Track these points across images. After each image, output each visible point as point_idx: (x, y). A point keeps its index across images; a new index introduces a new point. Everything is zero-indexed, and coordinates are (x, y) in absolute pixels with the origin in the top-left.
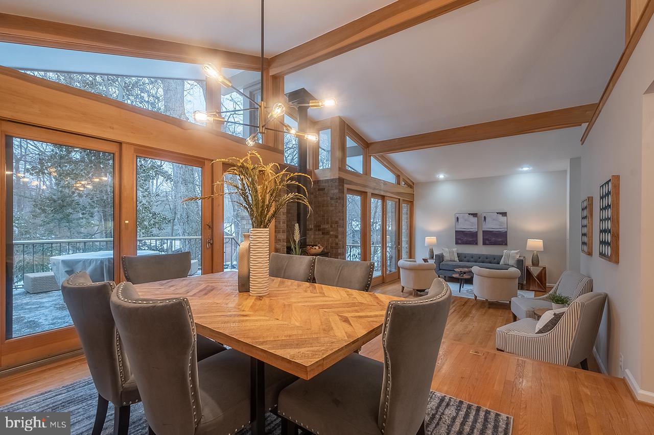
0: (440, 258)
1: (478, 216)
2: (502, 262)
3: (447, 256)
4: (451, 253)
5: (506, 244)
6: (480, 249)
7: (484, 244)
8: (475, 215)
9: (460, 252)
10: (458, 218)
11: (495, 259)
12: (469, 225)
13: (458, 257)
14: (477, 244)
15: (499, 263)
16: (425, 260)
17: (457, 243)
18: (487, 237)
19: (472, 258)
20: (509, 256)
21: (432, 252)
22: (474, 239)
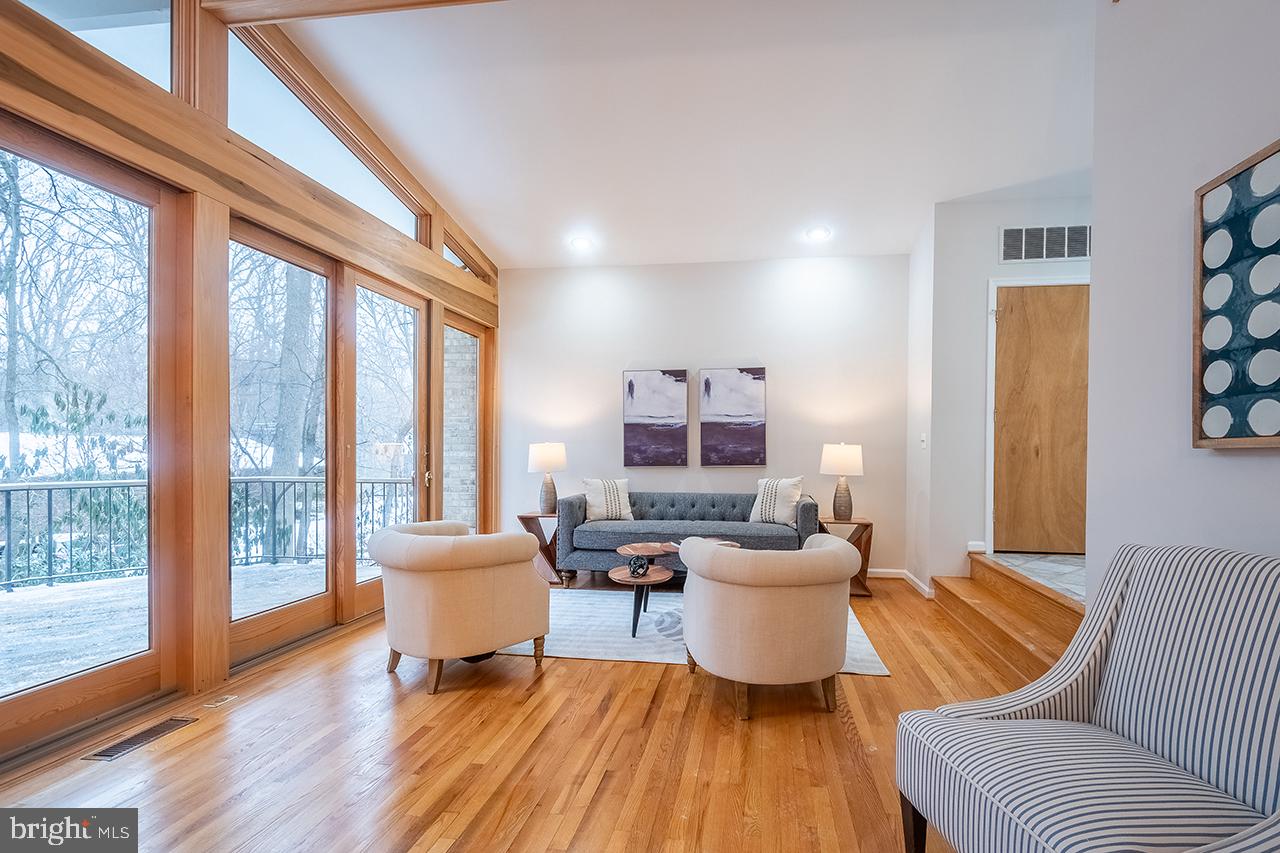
0: (575, 512)
1: (689, 377)
2: (755, 514)
3: (597, 507)
4: (611, 492)
5: (763, 462)
6: (695, 480)
7: (706, 462)
8: (680, 375)
9: (637, 490)
10: (631, 386)
11: (734, 506)
12: (664, 406)
13: (633, 505)
14: (684, 463)
15: (745, 519)
16: (529, 522)
17: (629, 462)
18: (712, 442)
19: (673, 506)
20: (774, 495)
21: (551, 491)
22: (678, 449)
